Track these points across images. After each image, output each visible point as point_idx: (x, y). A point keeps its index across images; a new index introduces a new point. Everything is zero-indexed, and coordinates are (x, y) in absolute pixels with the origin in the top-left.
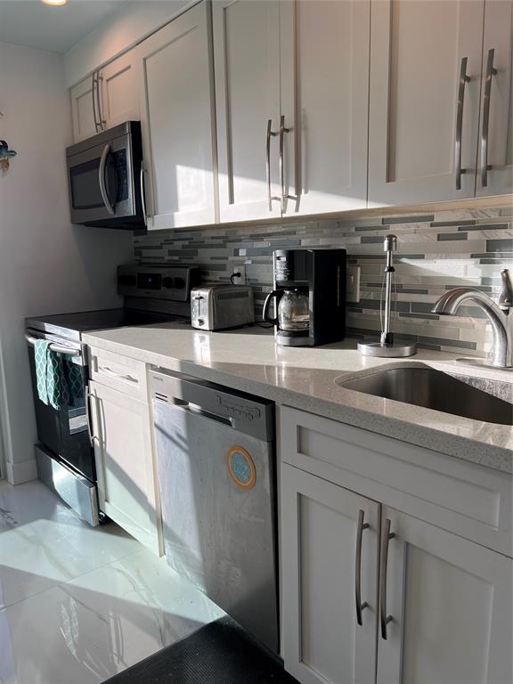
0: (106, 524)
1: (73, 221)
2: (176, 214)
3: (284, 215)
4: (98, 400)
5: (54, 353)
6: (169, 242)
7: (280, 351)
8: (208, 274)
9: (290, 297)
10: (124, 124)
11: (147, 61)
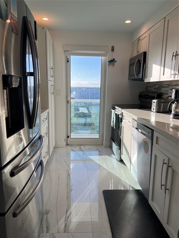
0: (121, 161)
1: (129, 79)
2: (151, 78)
3: (175, 79)
4: (123, 127)
5: (116, 114)
6: (155, 85)
7: (171, 120)
8: (163, 95)
9: (176, 104)
10: (142, 53)
11: (150, 35)
